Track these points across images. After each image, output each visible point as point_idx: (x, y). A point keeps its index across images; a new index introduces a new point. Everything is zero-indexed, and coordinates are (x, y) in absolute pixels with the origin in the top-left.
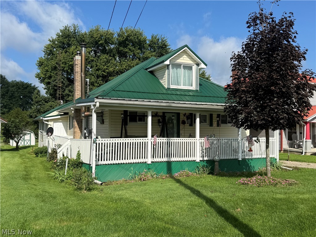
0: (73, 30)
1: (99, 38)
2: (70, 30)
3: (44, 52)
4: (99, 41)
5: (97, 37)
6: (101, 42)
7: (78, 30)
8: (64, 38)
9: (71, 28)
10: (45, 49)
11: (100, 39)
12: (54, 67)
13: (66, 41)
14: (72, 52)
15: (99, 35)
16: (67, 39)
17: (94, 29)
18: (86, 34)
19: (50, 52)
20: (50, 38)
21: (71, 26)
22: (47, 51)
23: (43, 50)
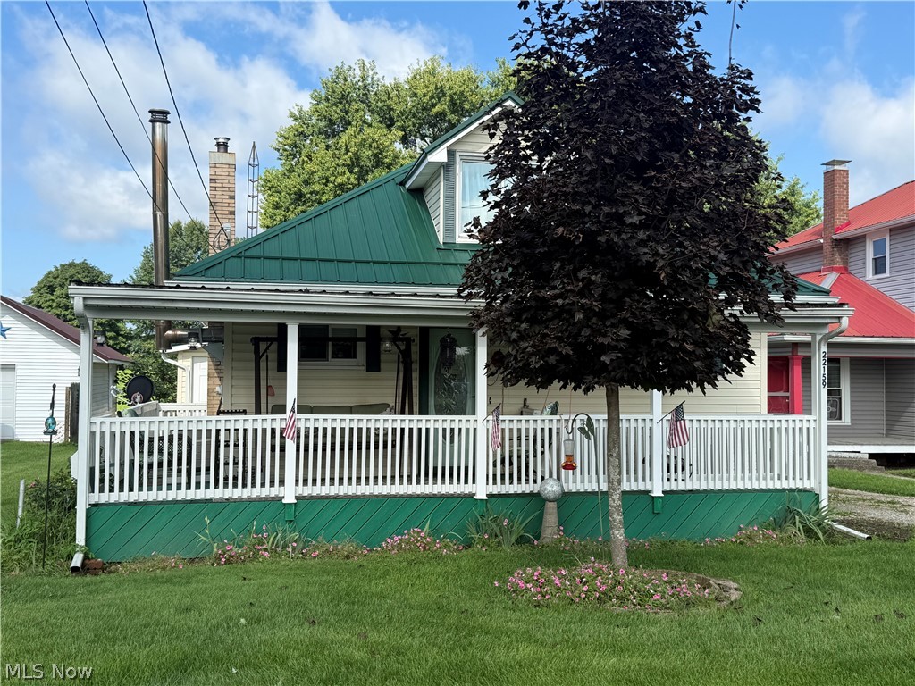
0: (357, 78)
1: (432, 97)
2: (349, 79)
3: (278, 150)
4: (434, 105)
5: (424, 95)
6: (437, 109)
7: (372, 78)
8: (333, 105)
9: (351, 73)
10: (281, 140)
11: (434, 101)
12: (295, 193)
13: (336, 113)
14: (346, 145)
15: (432, 87)
16: (341, 106)
17: (424, 68)
18: (397, 87)
19: (293, 148)
20: (292, 110)
21: (353, 66)
22: (286, 147)
23: (275, 145)
